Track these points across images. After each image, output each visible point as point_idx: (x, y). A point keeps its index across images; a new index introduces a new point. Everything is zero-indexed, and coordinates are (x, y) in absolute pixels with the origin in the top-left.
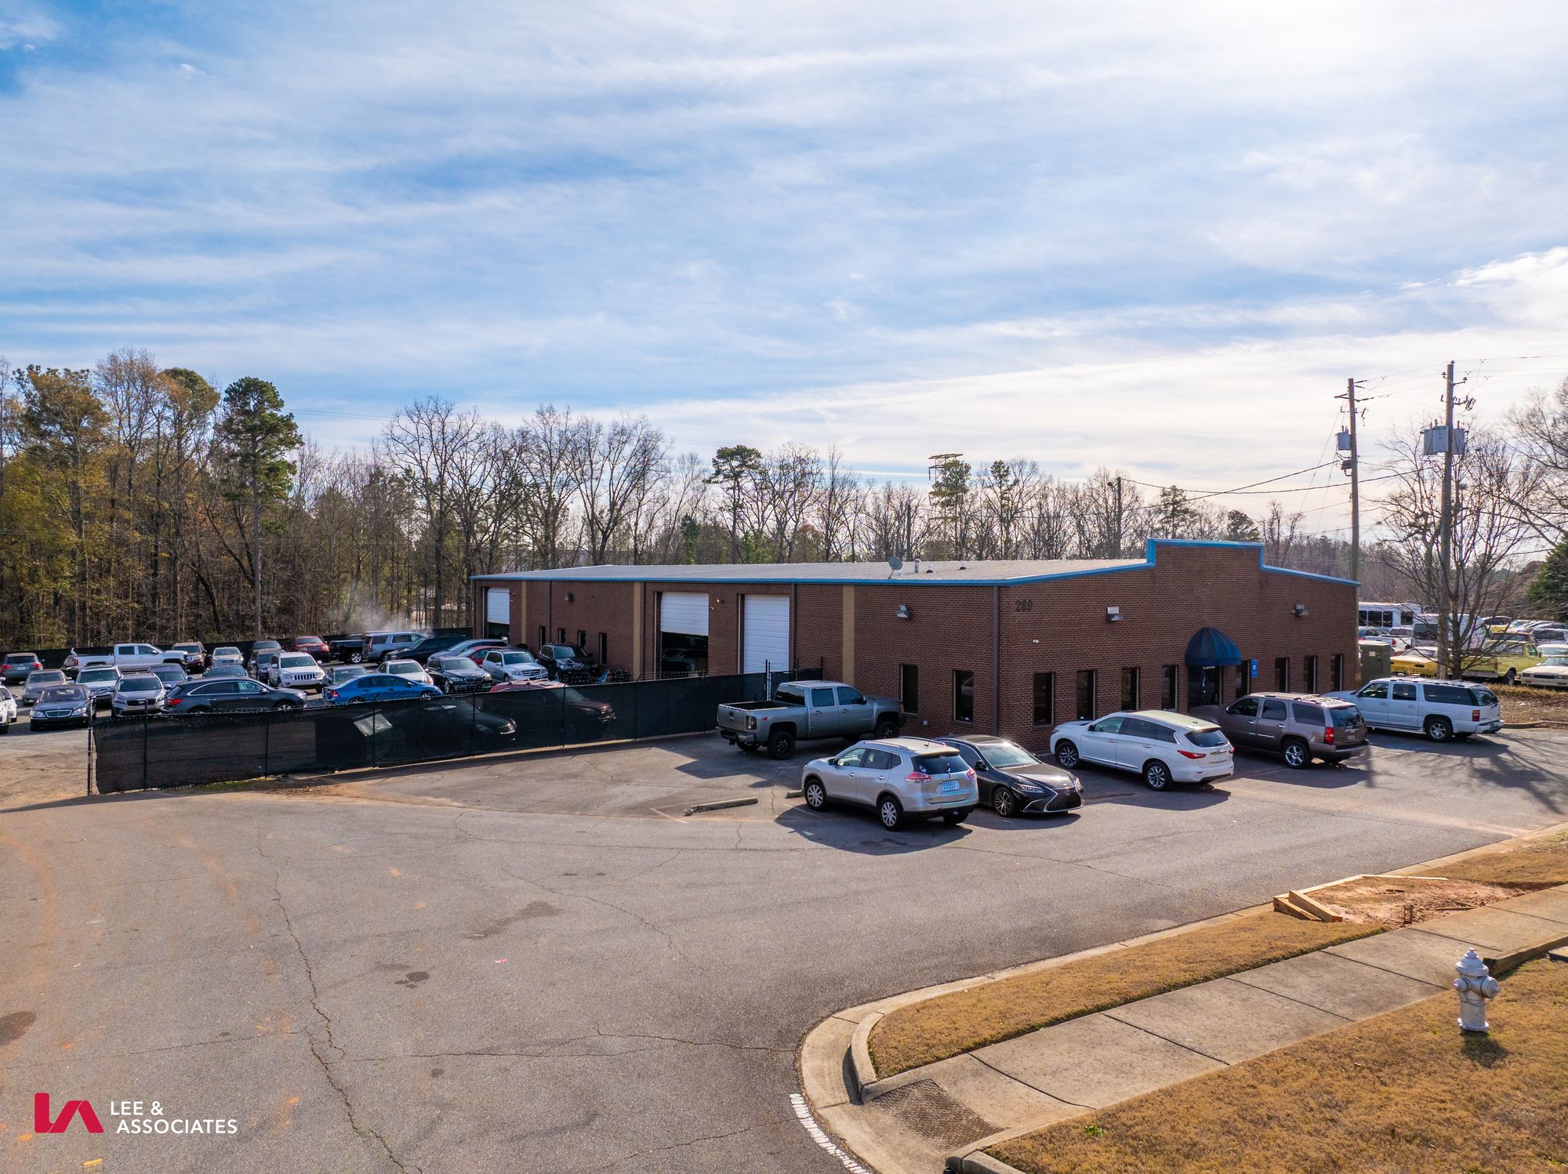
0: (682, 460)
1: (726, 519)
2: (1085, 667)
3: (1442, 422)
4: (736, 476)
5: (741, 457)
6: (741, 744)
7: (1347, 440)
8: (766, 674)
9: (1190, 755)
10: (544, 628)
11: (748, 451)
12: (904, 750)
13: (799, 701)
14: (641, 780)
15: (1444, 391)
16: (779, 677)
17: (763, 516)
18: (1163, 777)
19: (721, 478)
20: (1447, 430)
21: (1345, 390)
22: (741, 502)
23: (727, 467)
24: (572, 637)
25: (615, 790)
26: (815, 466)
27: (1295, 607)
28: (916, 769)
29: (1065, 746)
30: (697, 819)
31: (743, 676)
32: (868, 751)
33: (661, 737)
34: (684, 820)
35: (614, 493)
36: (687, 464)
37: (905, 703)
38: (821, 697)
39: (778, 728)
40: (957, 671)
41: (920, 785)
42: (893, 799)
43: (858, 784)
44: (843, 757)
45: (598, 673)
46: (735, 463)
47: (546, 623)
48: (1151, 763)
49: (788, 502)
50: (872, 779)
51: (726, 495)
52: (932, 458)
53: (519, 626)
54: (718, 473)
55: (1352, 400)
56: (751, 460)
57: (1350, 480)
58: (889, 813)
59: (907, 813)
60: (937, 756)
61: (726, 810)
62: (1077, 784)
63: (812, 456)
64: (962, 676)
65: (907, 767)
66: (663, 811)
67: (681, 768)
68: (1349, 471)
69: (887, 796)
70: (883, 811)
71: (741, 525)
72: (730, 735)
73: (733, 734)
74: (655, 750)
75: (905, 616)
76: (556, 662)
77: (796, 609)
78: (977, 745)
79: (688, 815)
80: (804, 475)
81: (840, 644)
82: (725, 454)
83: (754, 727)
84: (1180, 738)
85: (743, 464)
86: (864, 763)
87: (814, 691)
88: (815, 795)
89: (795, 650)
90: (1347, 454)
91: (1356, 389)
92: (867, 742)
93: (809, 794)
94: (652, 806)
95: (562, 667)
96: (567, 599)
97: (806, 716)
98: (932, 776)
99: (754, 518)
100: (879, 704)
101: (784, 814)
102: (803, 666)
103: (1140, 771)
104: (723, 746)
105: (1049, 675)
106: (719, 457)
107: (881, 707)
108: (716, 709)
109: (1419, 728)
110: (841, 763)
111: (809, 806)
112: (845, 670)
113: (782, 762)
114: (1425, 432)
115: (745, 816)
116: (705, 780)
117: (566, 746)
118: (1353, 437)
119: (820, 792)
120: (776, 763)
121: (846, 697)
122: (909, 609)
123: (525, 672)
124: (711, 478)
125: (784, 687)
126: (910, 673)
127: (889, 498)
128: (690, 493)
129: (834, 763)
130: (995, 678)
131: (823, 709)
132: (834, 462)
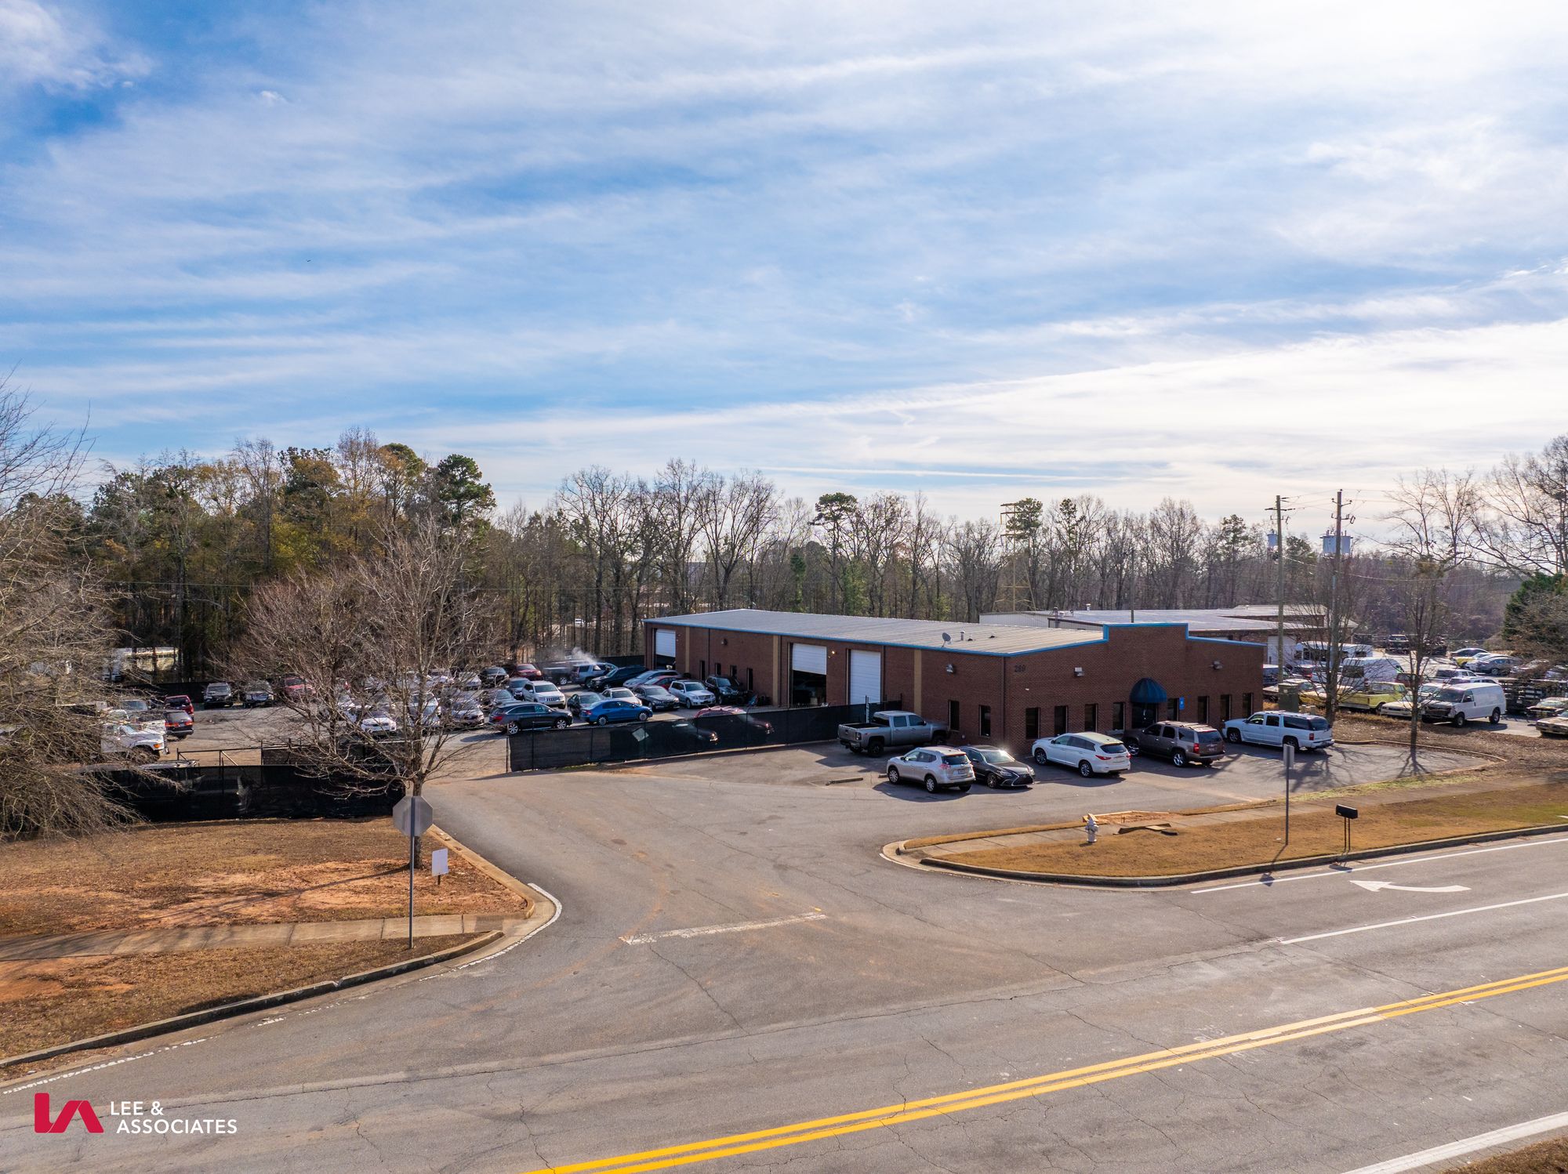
2: (1062, 705)
3: (1334, 531)
4: (835, 519)
5: (840, 502)
6: (852, 748)
8: (865, 705)
9: (1102, 758)
10: (703, 662)
11: (846, 497)
12: (938, 752)
13: (885, 723)
14: (797, 767)
15: (1335, 510)
16: (874, 707)
18: (1088, 770)
19: (823, 520)
20: (1337, 536)
23: (828, 511)
24: (726, 671)
25: (785, 772)
26: (903, 506)
27: (1213, 662)
28: (944, 762)
29: (1037, 752)
30: (832, 788)
31: (850, 706)
32: (921, 753)
33: (803, 743)
34: (825, 788)
36: (794, 506)
37: (950, 725)
38: (899, 721)
39: (874, 739)
40: (982, 706)
41: (945, 770)
42: (932, 778)
43: (915, 770)
44: (908, 756)
45: (750, 698)
46: (835, 508)
47: (706, 659)
48: (1083, 762)
50: (922, 767)
52: (1005, 505)
53: (686, 659)
54: (820, 516)
55: (1279, 511)
56: (848, 505)
58: (930, 784)
59: (939, 784)
60: (955, 756)
61: (847, 783)
62: (1033, 773)
63: (901, 500)
64: (985, 709)
65: (939, 761)
66: (814, 783)
67: (818, 761)
69: (929, 776)
70: (927, 783)
72: (846, 743)
73: (848, 742)
74: (800, 751)
75: (952, 671)
76: (720, 690)
77: (884, 662)
78: (981, 750)
79: (827, 785)
80: (894, 514)
81: (912, 686)
82: (826, 500)
83: (860, 738)
84: (1097, 748)
85: (842, 508)
86: (918, 760)
87: (895, 718)
88: (894, 775)
89: (884, 689)
91: (1281, 503)
92: (923, 748)
93: (890, 775)
94: (807, 780)
95: (728, 694)
96: (722, 644)
97: (890, 732)
98: (952, 766)
100: (935, 726)
101: (877, 785)
102: (889, 700)
103: (1076, 766)
104: (842, 749)
105: (1038, 709)
106: (821, 503)
108: (837, 727)
109: (1274, 744)
110: (907, 759)
111: (891, 782)
112: (915, 705)
113: (875, 758)
114: (1324, 537)
115: (857, 786)
116: (833, 768)
117: (748, 749)
119: (897, 775)
120: (871, 759)
121: (914, 721)
122: (953, 666)
123: (701, 697)
124: (814, 520)
125: (877, 714)
126: (955, 705)
127: (969, 531)
129: (902, 759)
130: (1003, 710)
131: (900, 728)
132: (920, 506)
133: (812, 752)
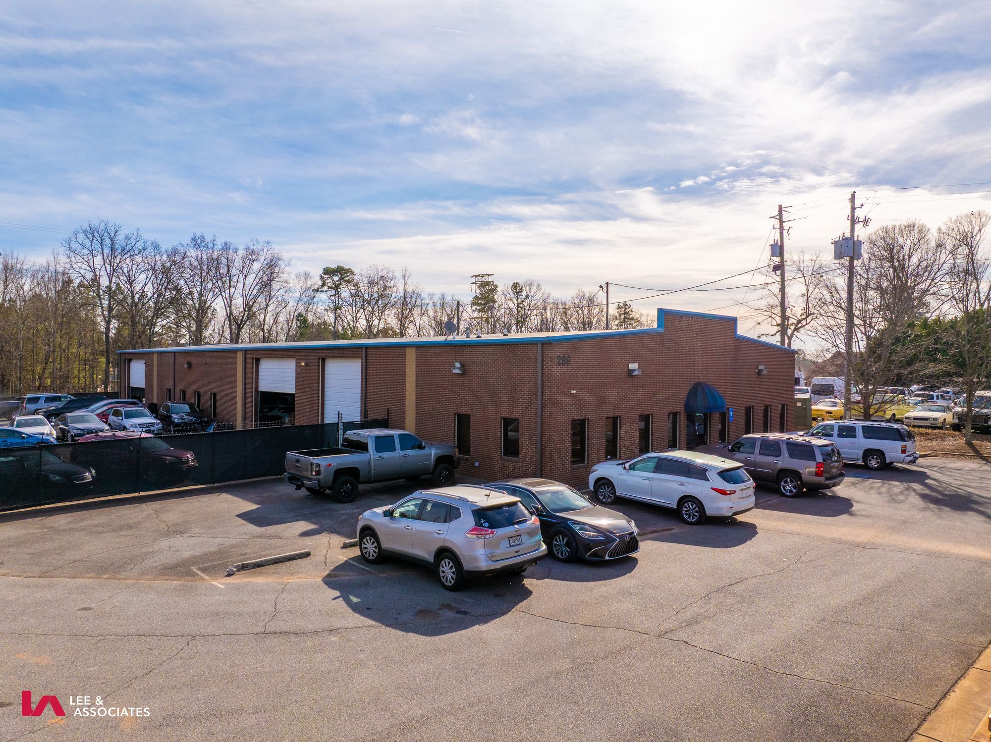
0: (298, 276)
1: (330, 318)
2: (612, 414)
3: (848, 235)
4: (336, 287)
5: (341, 274)
6: (307, 489)
7: (778, 249)
8: (338, 423)
9: (723, 492)
10: (170, 390)
11: (345, 270)
12: (463, 500)
13: (361, 447)
14: (197, 530)
15: (849, 212)
16: (350, 426)
17: (356, 317)
18: (697, 512)
19: (326, 288)
20: (852, 240)
21: (777, 213)
22: (340, 306)
23: (330, 280)
24: (191, 397)
25: (164, 544)
26: (392, 282)
27: (758, 367)
28: (479, 524)
29: (603, 484)
30: (238, 581)
31: (323, 425)
32: (425, 502)
33: (238, 482)
34: (220, 583)
35: (246, 297)
36: (303, 278)
37: (459, 446)
38: (384, 444)
39: (341, 473)
40: (504, 419)
41: (481, 542)
42: (451, 556)
43: (413, 537)
44: (401, 506)
45: (207, 424)
46: (336, 278)
47: (172, 388)
48: (685, 499)
49: (374, 307)
50: (430, 533)
51: (330, 301)
52: (473, 277)
53: (152, 390)
54: (324, 285)
55: (781, 222)
56: (347, 276)
57: (778, 279)
58: (447, 571)
59: (468, 572)
60: (499, 507)
61: (275, 566)
62: (633, 528)
63: (390, 275)
64: (508, 423)
65: (467, 520)
66: (204, 570)
67: (244, 516)
68: (779, 272)
69: (445, 553)
70: (441, 569)
71: (341, 323)
72: (296, 480)
73: (299, 480)
74: (224, 496)
75: (460, 372)
76: (171, 417)
77: (366, 369)
78: (534, 489)
79: (229, 575)
80: (385, 288)
81: (403, 398)
82: (328, 272)
83: (318, 473)
84: (712, 475)
85: (342, 278)
86: (420, 515)
87: (377, 438)
88: (370, 547)
89: (365, 404)
90: (777, 259)
91: (783, 212)
92: (424, 492)
93: (363, 546)
94: (194, 564)
95: (176, 421)
96: (186, 366)
97: (369, 462)
98: (495, 530)
99: (349, 317)
100: (437, 449)
101: (336, 568)
102: (371, 417)
103: (675, 506)
104: (289, 490)
105: (584, 420)
106: (324, 274)
107: (439, 451)
108: (284, 457)
109: (859, 459)
110: (397, 514)
111: (363, 558)
112: (407, 421)
113: (345, 505)
114: (835, 243)
115: (292, 573)
116: (263, 529)
117: (142, 494)
118: (782, 247)
119: (375, 544)
120: (338, 506)
121: (407, 442)
122: (462, 366)
123: (141, 425)
124: (318, 288)
125: (351, 434)
126: (463, 421)
127: (443, 306)
128: (305, 299)
129: (389, 514)
130: (539, 423)
131: (385, 455)
132: (406, 280)
133: (239, 497)
